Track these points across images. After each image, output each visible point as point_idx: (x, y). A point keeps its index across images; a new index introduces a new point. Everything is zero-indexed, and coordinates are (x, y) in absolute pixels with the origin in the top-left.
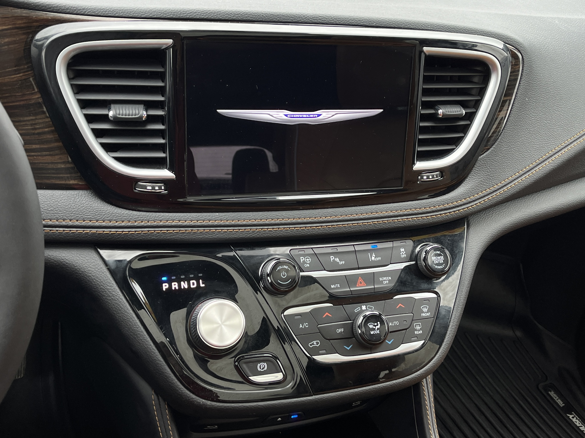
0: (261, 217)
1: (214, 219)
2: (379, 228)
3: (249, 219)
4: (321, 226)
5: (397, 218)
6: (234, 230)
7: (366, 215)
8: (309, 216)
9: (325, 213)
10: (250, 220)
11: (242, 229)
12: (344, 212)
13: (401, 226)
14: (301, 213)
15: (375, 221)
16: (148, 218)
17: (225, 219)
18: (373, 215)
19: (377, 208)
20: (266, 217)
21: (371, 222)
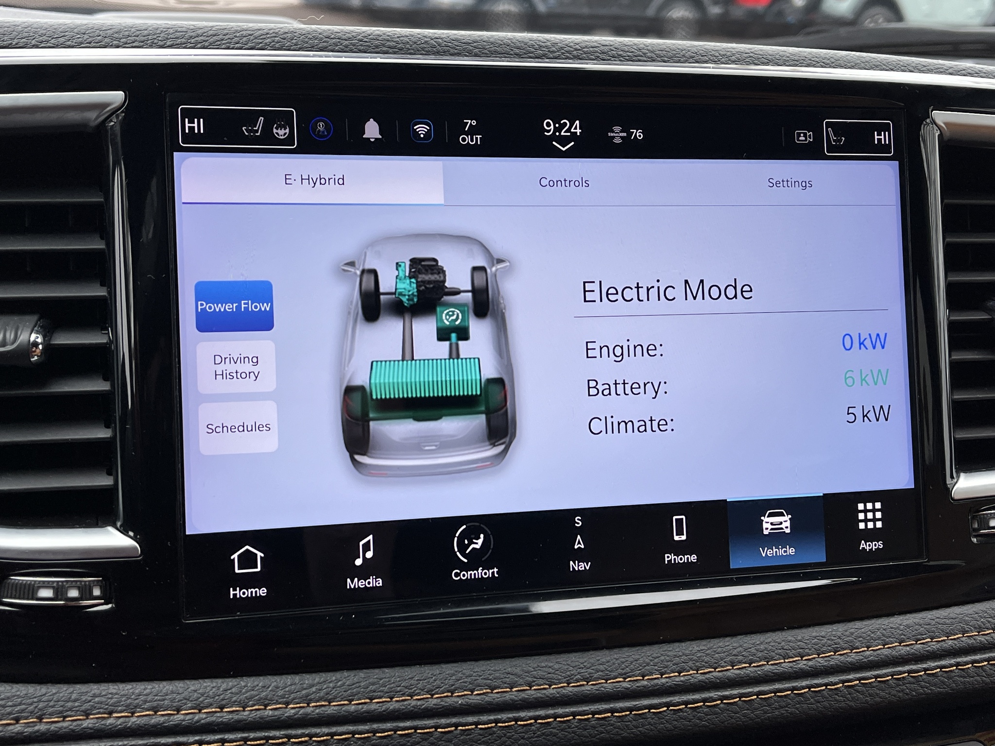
0: (451, 682)
1: (283, 697)
2: (866, 701)
3: (408, 691)
4: (668, 705)
5: (925, 666)
6: (353, 733)
7: (819, 660)
8: (620, 671)
9: (675, 656)
10: (412, 696)
11: (384, 731)
12: (740, 652)
13: (940, 693)
14: (592, 661)
15: (850, 677)
16: (41, 705)
17: (322, 694)
18: (842, 658)
19: (852, 634)
20: (469, 680)
21: (836, 684)
